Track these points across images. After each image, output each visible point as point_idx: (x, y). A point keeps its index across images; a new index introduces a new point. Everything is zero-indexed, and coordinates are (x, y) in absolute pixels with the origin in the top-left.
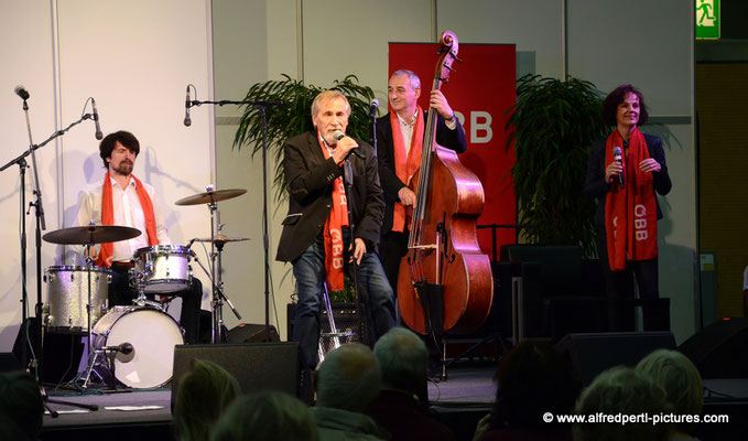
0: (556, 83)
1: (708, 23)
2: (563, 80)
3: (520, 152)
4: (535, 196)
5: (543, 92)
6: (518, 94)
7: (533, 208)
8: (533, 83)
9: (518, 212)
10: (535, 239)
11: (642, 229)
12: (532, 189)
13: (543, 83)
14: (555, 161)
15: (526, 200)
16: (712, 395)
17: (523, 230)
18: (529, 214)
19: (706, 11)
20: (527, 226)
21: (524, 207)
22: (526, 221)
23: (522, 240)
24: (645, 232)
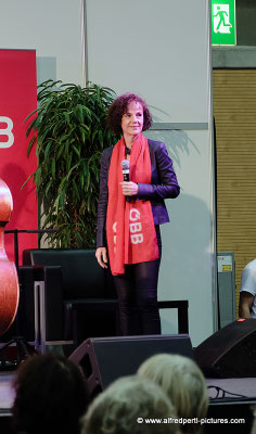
0: (77, 89)
1: (225, 30)
2: (83, 86)
3: (42, 157)
4: (57, 200)
5: (63, 98)
6: (39, 99)
7: (55, 213)
8: (54, 89)
9: (40, 217)
10: (57, 243)
11: (137, 233)
12: (54, 193)
13: (64, 88)
14: (76, 166)
15: (48, 204)
16: (226, 395)
17: (46, 235)
18: (52, 218)
19: (222, 19)
20: (50, 231)
21: (46, 212)
22: (48, 226)
23: (45, 244)
24: (141, 235)
